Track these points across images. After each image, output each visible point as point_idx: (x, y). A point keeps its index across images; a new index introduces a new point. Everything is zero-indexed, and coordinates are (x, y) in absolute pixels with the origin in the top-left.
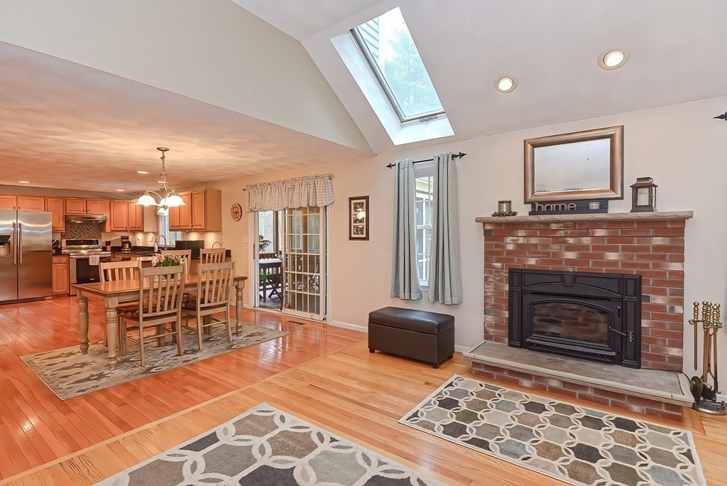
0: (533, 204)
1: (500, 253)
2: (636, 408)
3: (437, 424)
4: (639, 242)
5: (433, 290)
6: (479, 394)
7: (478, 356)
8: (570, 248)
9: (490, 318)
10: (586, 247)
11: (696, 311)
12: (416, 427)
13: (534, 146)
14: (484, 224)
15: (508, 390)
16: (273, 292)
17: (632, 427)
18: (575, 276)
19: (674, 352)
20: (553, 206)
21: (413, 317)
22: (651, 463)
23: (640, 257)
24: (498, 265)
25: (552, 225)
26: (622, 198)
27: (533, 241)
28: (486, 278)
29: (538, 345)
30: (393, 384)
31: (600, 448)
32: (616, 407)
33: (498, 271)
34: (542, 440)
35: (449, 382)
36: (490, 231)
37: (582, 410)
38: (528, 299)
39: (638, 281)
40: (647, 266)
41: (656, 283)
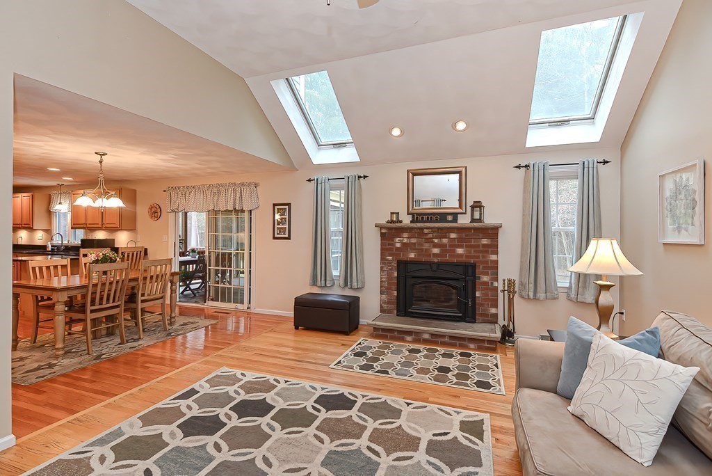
0: (413, 215)
1: (392, 249)
2: (472, 346)
3: (355, 366)
4: (474, 242)
5: (343, 278)
6: (379, 347)
7: (378, 323)
8: (436, 246)
9: (384, 297)
10: (445, 245)
11: (504, 284)
12: (341, 368)
13: (414, 175)
14: (381, 228)
15: (398, 343)
16: (186, 288)
17: (469, 355)
18: (439, 264)
19: (493, 311)
20: (425, 217)
21: (330, 298)
22: (476, 370)
23: (475, 251)
24: (390, 258)
25: (425, 230)
26: (465, 213)
27: (413, 241)
28: (382, 268)
29: (416, 313)
30: (320, 347)
31: (451, 367)
32: (462, 346)
33: (390, 262)
34: (419, 367)
35: (358, 342)
36: (385, 233)
37: (442, 350)
38: (410, 281)
39: (474, 266)
40: (478, 257)
41: (484, 267)
